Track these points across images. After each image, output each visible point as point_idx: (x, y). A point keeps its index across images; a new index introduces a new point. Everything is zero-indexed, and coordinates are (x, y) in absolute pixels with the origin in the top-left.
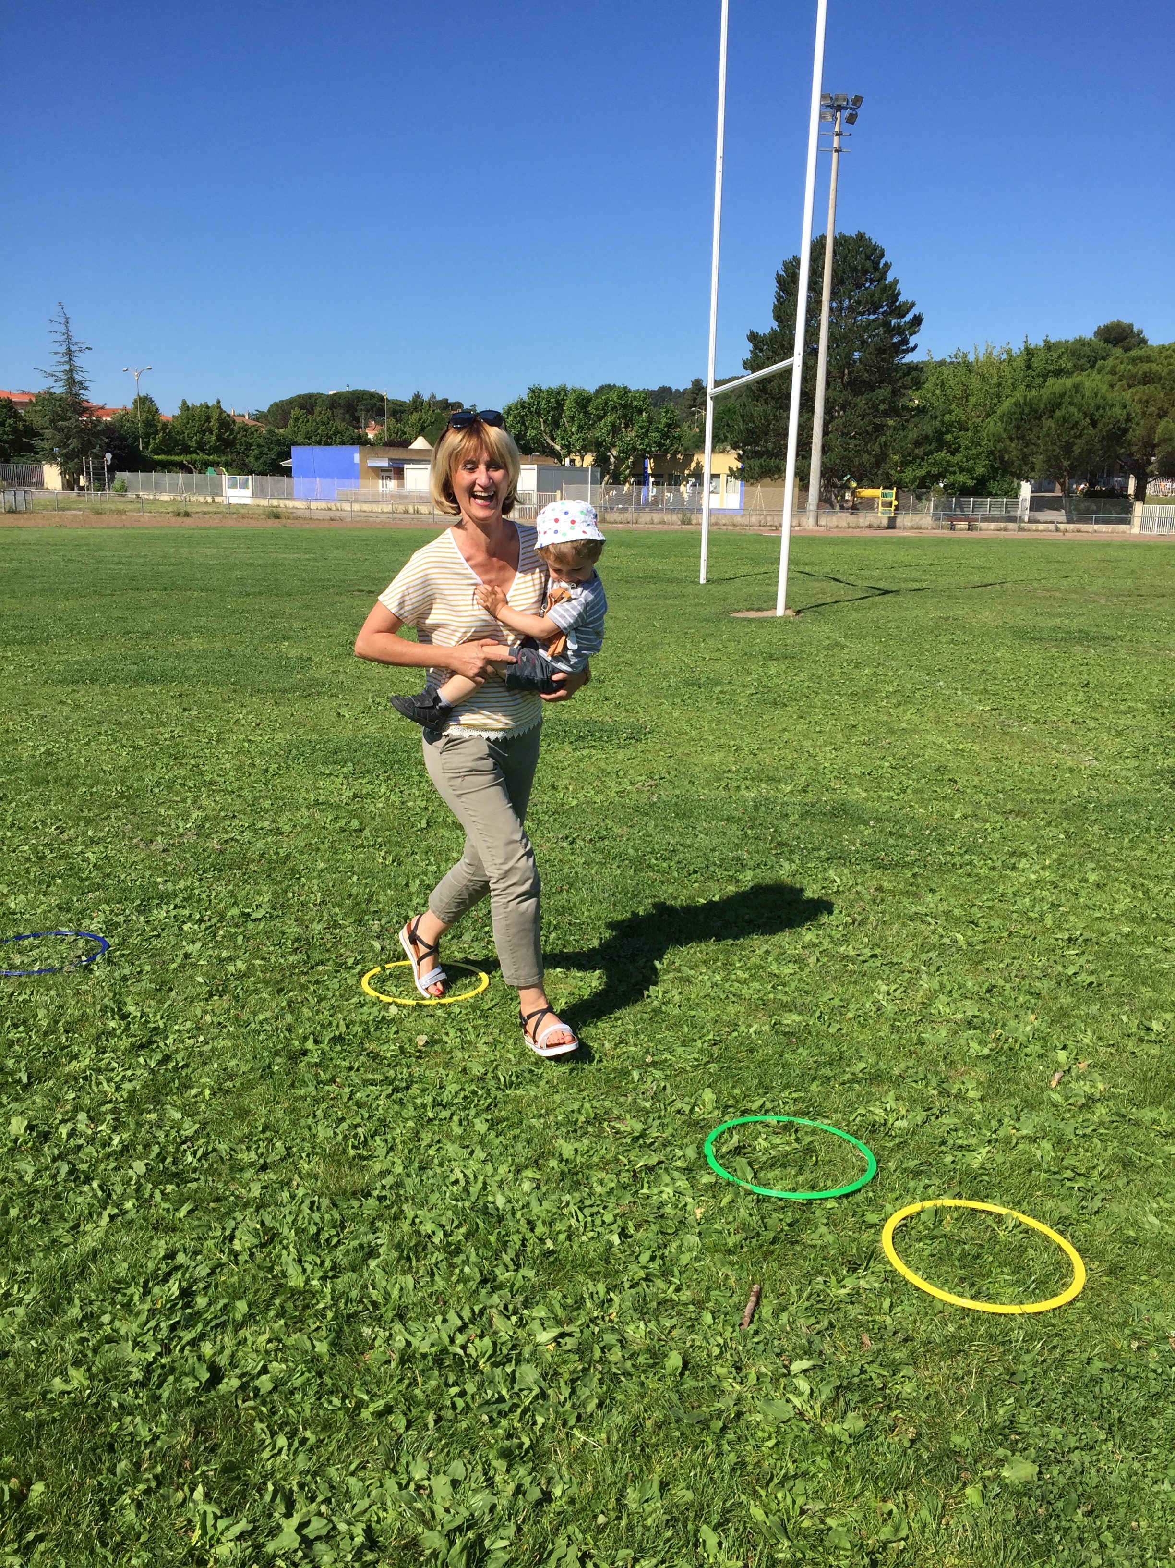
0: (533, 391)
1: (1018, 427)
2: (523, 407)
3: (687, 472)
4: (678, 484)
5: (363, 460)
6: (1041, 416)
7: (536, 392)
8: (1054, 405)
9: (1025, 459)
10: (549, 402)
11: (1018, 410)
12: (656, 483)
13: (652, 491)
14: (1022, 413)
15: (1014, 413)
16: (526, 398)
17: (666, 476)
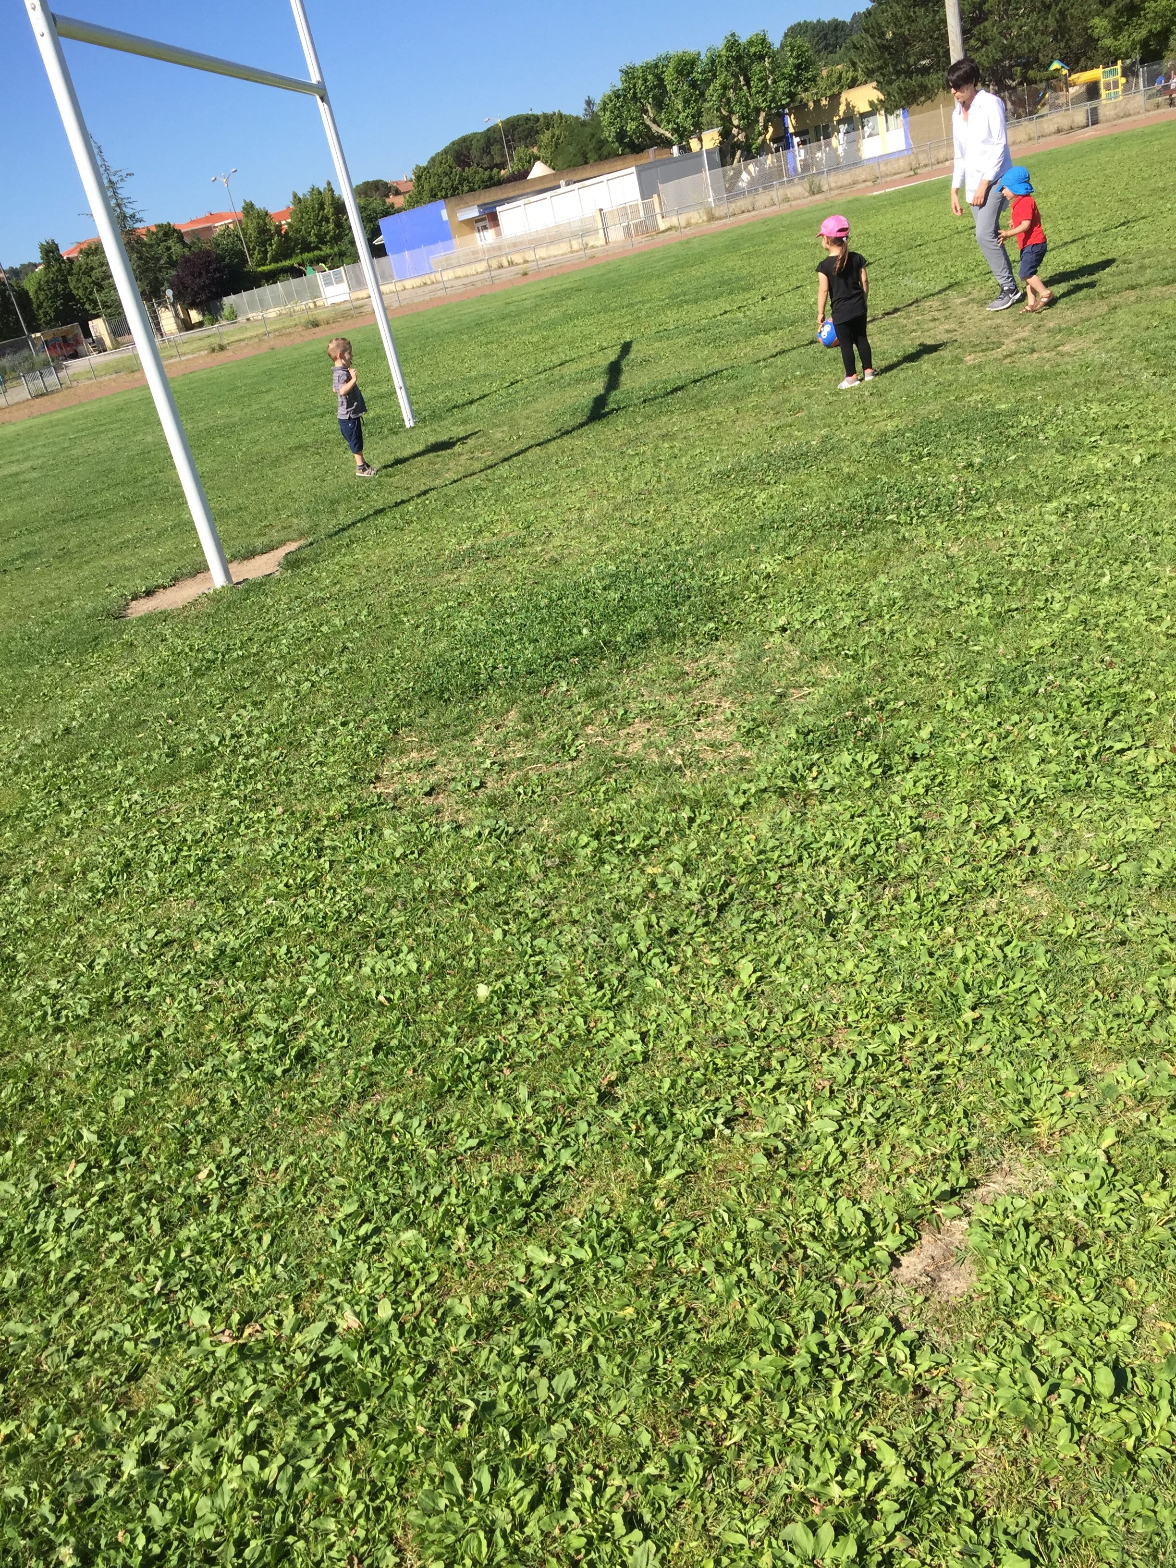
0: (627, 73)
2: (618, 97)
3: (836, 119)
4: (828, 136)
5: (452, 214)
7: (629, 74)
10: (645, 80)
12: (803, 143)
13: (800, 154)
16: (620, 85)
17: (812, 132)
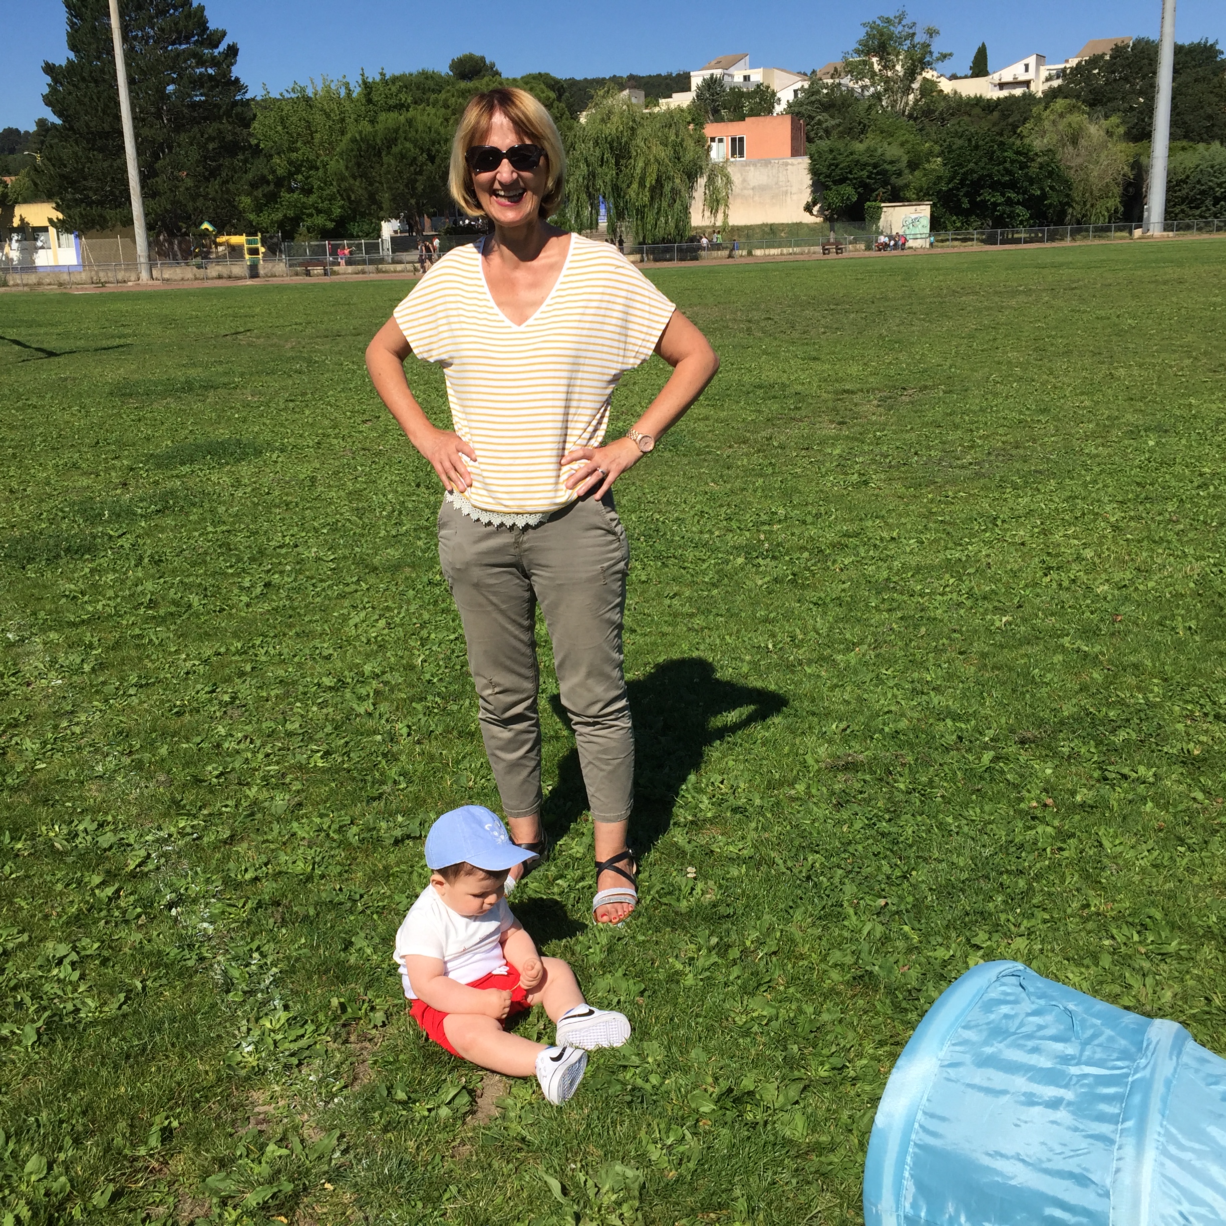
1: (359, 165)
6: (380, 152)
8: (391, 141)
9: (372, 198)
11: (355, 147)
14: (360, 150)
15: (352, 150)
